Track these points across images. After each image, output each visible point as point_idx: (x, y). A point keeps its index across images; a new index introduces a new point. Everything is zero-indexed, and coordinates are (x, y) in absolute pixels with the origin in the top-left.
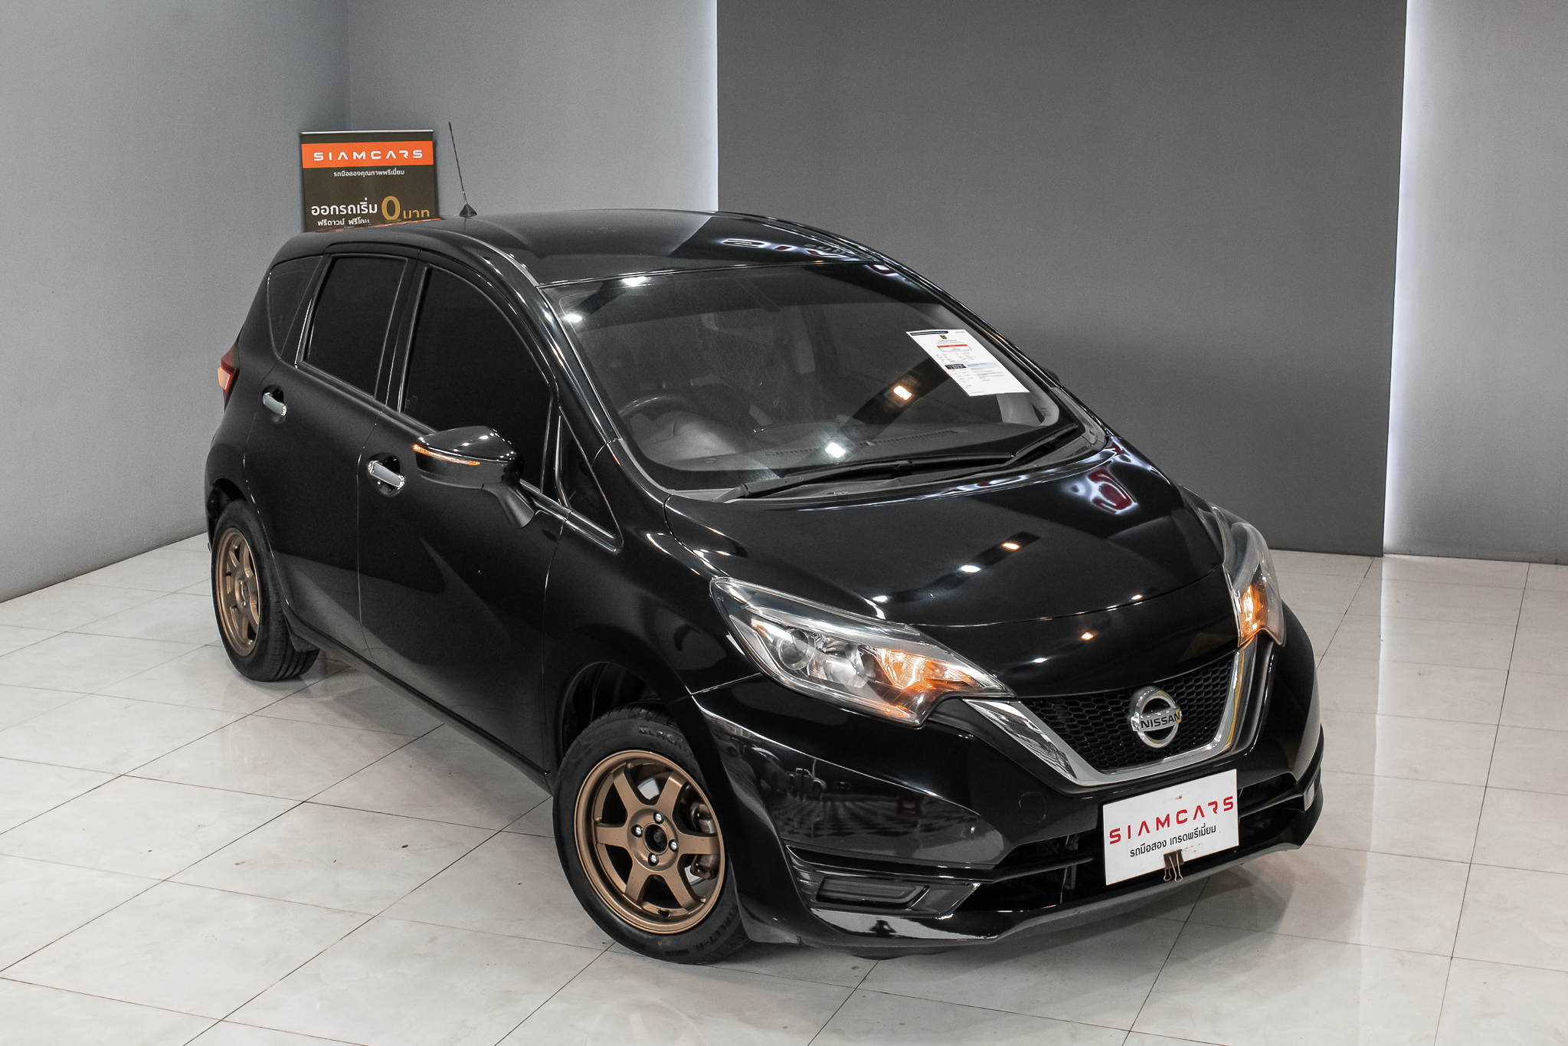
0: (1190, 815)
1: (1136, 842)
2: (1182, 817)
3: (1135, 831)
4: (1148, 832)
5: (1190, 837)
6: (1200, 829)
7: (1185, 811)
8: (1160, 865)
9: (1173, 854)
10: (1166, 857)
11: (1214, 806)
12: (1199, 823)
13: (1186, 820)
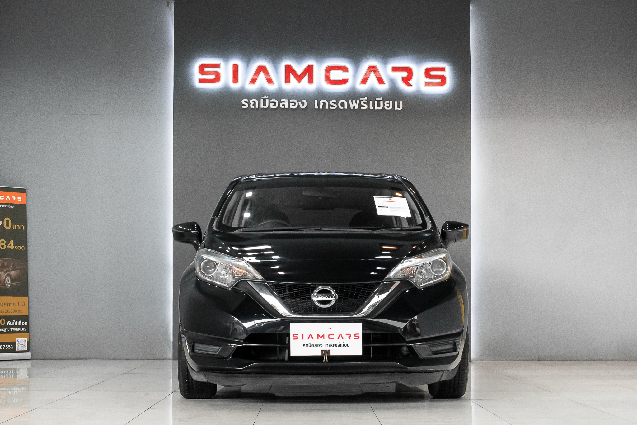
0: (336, 336)
1: (306, 342)
2: (331, 337)
3: (306, 337)
4: (313, 339)
5: (336, 345)
6: (341, 343)
7: (333, 335)
8: (319, 354)
9: (325, 351)
10: (322, 350)
11: (349, 336)
12: (340, 341)
13: (333, 338)
